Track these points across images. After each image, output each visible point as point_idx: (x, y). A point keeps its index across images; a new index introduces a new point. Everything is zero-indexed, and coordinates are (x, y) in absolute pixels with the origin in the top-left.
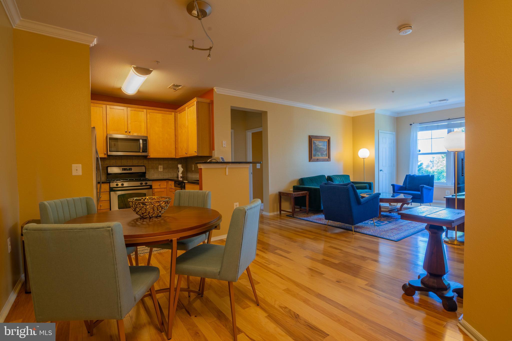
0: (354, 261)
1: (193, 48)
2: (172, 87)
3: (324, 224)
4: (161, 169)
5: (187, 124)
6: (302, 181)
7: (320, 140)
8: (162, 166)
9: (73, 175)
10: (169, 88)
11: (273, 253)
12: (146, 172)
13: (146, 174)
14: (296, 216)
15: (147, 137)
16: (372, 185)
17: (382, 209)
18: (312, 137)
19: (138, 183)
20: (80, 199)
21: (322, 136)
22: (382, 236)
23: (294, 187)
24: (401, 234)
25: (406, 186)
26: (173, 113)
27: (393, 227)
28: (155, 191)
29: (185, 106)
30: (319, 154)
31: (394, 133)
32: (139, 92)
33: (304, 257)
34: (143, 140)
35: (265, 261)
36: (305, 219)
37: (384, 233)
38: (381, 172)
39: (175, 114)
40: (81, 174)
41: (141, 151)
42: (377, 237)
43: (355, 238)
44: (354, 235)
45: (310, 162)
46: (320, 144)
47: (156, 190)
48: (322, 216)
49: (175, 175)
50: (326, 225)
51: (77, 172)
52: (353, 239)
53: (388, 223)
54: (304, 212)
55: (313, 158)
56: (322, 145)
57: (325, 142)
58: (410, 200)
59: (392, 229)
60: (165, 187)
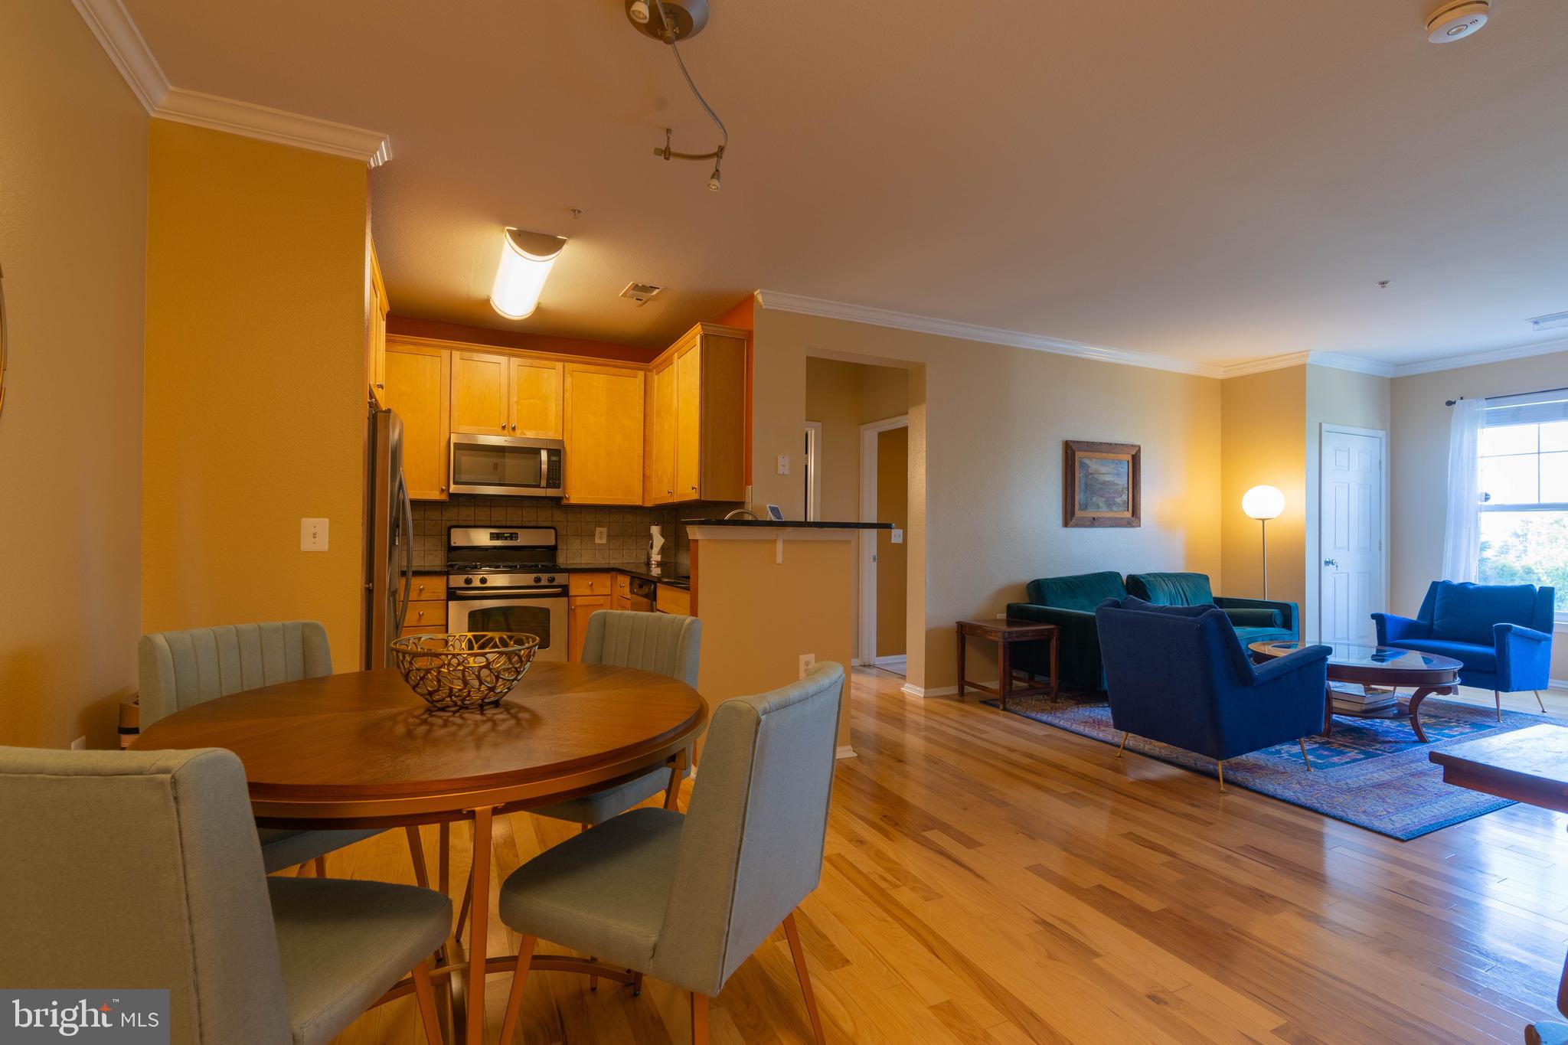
0: (1224, 910)
1: (667, 153)
2: (631, 292)
3: (1112, 744)
4: (601, 537)
5: (676, 405)
6: (1038, 589)
7: (1105, 455)
8: (604, 530)
9: (302, 549)
10: (625, 295)
11: (916, 841)
12: (559, 547)
13: (559, 552)
14: (1013, 704)
15: (561, 442)
16: (1294, 613)
17: (1335, 704)
18: (1074, 447)
19: (527, 579)
20: (284, 626)
21: (1111, 444)
22: (1339, 813)
23: (1010, 608)
24: (1421, 809)
25: (1432, 624)
26: (641, 374)
27: (1385, 776)
28: (578, 604)
29: (672, 350)
30: (1101, 501)
31: (1381, 434)
32: (539, 310)
33: (1026, 868)
34: (551, 452)
35: (881, 871)
36: (1045, 718)
37: (1347, 797)
38: (1327, 571)
39: (645, 374)
40: (326, 548)
41: (544, 483)
42: (1316, 811)
43: (1228, 811)
44: (1222, 798)
45: (1069, 530)
46: (1104, 469)
47: (579, 601)
48: (1104, 713)
49: (643, 559)
50: (1118, 746)
51: (314, 543)
52: (1220, 812)
53: (1361, 759)
54: (1041, 694)
55: (1078, 513)
56: (1112, 473)
57: (1120, 462)
58: (1454, 676)
59: (1380, 786)
60: (607, 591)
